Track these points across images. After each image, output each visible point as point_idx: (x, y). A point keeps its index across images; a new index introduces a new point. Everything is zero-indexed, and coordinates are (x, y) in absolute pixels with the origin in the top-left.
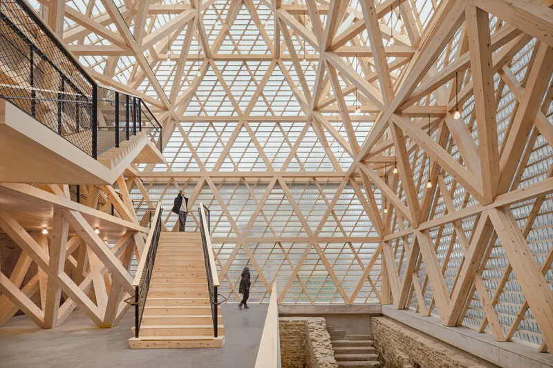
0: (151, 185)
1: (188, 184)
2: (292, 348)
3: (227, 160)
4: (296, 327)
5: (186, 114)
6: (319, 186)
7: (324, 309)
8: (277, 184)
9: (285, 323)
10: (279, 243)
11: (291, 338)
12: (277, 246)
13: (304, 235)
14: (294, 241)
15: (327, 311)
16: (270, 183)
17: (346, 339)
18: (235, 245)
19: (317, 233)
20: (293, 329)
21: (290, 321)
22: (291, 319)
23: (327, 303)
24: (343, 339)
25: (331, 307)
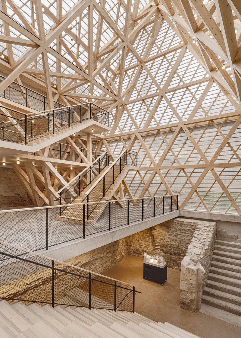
0: (111, 142)
1: (129, 139)
2: (185, 240)
3: (153, 120)
4: (189, 226)
5: (131, 99)
6: (216, 126)
7: (217, 217)
8: (181, 130)
9: (181, 223)
10: (183, 169)
11: (185, 233)
12: (182, 171)
13: (202, 163)
14: (195, 167)
15: (219, 218)
16: (176, 131)
17: (238, 242)
18: (152, 171)
19: (212, 161)
20: (186, 227)
21: (185, 221)
22: (185, 220)
23: (223, 212)
24: (235, 242)
25: (223, 216)
